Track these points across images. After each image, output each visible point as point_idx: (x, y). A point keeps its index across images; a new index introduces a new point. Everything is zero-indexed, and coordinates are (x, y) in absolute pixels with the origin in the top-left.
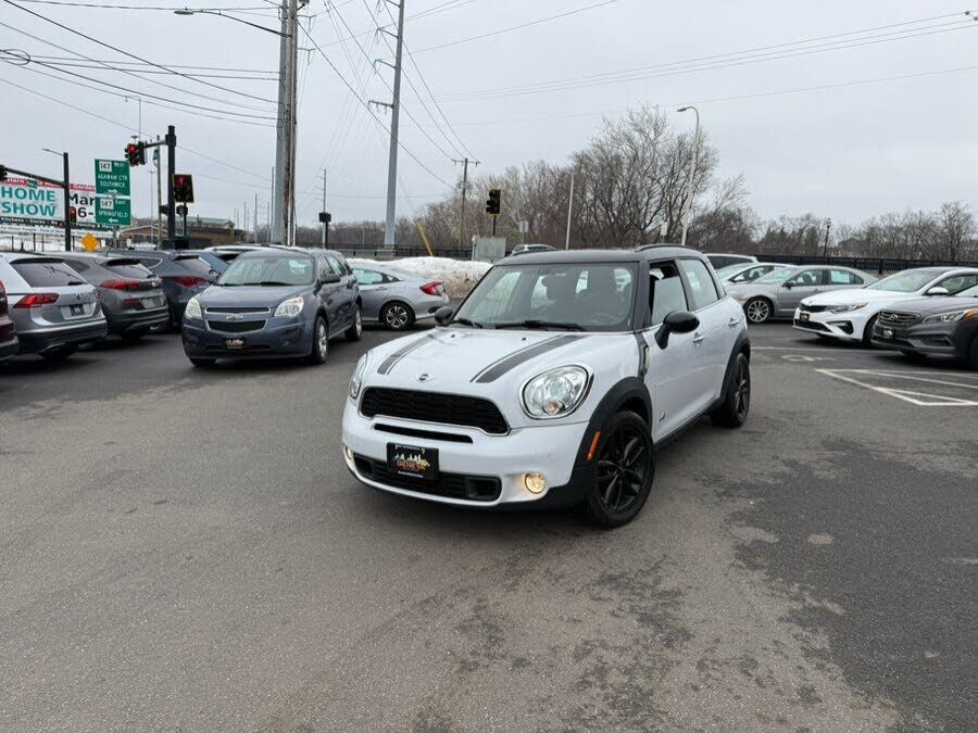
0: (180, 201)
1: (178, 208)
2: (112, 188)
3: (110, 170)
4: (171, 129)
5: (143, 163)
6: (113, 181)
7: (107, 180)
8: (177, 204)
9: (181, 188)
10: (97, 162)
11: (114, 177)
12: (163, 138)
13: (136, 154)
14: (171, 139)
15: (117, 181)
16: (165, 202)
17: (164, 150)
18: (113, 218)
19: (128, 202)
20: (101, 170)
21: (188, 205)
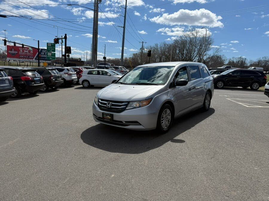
1: (67, 55)
4: (66, 35)
7: (50, 48)
9: (68, 50)
10: (47, 43)
12: (63, 37)
13: (57, 41)
14: (65, 38)
16: (64, 54)
17: (64, 40)
18: (51, 58)
19: (55, 53)
21: (70, 54)
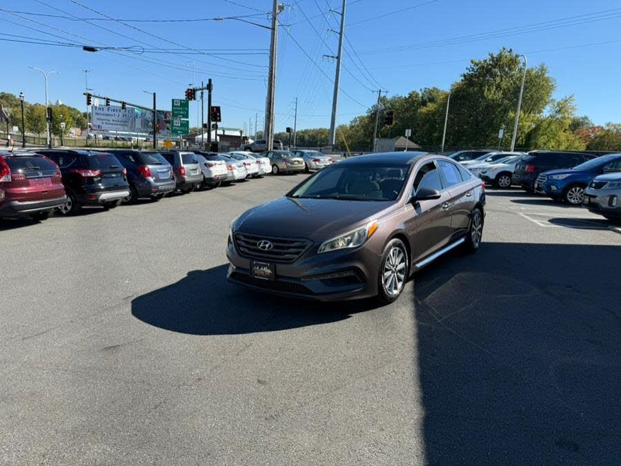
0: (213, 121)
1: (213, 125)
2: (180, 114)
3: (179, 105)
4: (210, 80)
5: (195, 99)
6: (180, 111)
7: (178, 110)
8: (212, 123)
9: (215, 114)
10: (173, 100)
11: (181, 108)
12: (205, 85)
13: (191, 94)
14: (209, 87)
15: (183, 110)
16: (206, 121)
17: (206, 92)
18: (180, 131)
19: (188, 122)
20: (175, 105)
21: (218, 123)
